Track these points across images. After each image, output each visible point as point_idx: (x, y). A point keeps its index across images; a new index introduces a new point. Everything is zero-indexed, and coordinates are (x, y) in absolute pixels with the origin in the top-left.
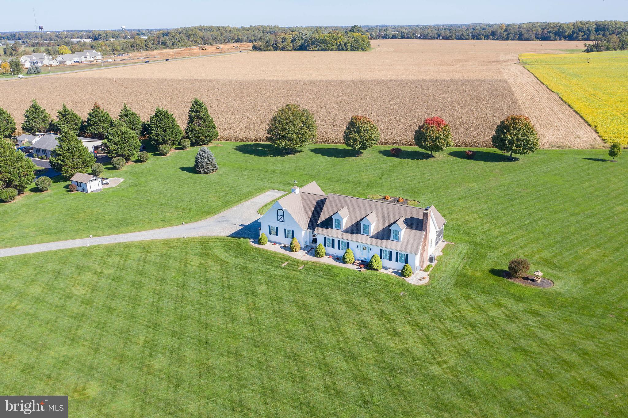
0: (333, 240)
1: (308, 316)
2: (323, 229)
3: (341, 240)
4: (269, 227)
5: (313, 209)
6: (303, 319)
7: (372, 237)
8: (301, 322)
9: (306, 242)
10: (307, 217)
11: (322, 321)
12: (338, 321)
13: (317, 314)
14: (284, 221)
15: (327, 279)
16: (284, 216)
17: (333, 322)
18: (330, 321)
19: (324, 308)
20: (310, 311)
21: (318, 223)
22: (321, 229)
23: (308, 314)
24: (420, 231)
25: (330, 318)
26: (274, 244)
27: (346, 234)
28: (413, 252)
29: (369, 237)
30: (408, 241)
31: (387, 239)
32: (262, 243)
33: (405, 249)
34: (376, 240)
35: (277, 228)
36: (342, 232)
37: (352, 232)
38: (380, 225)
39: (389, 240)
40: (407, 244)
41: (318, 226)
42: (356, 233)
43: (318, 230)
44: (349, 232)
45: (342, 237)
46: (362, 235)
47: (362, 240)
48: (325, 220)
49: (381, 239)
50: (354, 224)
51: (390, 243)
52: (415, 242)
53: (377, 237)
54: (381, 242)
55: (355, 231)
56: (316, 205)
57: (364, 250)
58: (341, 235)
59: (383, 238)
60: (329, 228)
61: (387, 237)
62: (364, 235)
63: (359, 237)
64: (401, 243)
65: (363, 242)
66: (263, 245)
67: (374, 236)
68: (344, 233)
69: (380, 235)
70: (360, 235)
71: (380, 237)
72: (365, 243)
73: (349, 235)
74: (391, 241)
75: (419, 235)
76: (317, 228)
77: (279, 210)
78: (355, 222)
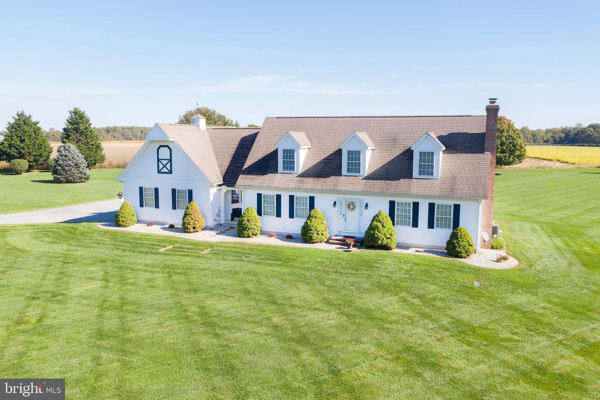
0: (279, 197)
1: (215, 341)
2: (255, 177)
3: (296, 194)
4: (141, 189)
5: (232, 152)
6: (198, 351)
7: (367, 178)
8: (190, 359)
9: (218, 215)
10: (220, 167)
11: (268, 355)
12: (324, 351)
13: (248, 336)
14: (170, 172)
15: (271, 265)
16: (170, 160)
17: (306, 355)
18: (296, 353)
19: (269, 319)
20: (226, 328)
21: (245, 167)
22: (251, 176)
23: (217, 335)
24: (480, 155)
25: (294, 345)
26: (150, 224)
27: (306, 181)
28: (474, 194)
29: (362, 179)
30: (455, 175)
31: (404, 178)
32: (122, 222)
33: (452, 191)
34: (379, 182)
35: (157, 190)
36: (298, 178)
37: (320, 174)
38: (384, 155)
39: (410, 179)
40: (453, 181)
41: (243, 174)
42: (331, 176)
43: (243, 181)
44: (313, 176)
45: (298, 186)
46: (344, 177)
47: (345, 188)
48: (259, 160)
49: (391, 179)
50: (324, 160)
51: (412, 185)
52: (474, 176)
53: (380, 176)
54: (391, 184)
55: (329, 171)
56: (239, 144)
57: (350, 209)
58: (296, 184)
59: (395, 177)
60: (268, 173)
61: (402, 175)
62: (349, 177)
63: (338, 182)
64: (440, 180)
65: (348, 189)
66: (126, 227)
67: (371, 176)
68: (302, 179)
69: (387, 173)
70: (339, 177)
71: (386, 176)
72: (354, 190)
73: (315, 181)
74: (414, 180)
75: (479, 161)
76: (241, 178)
77: (161, 148)
78: (326, 156)
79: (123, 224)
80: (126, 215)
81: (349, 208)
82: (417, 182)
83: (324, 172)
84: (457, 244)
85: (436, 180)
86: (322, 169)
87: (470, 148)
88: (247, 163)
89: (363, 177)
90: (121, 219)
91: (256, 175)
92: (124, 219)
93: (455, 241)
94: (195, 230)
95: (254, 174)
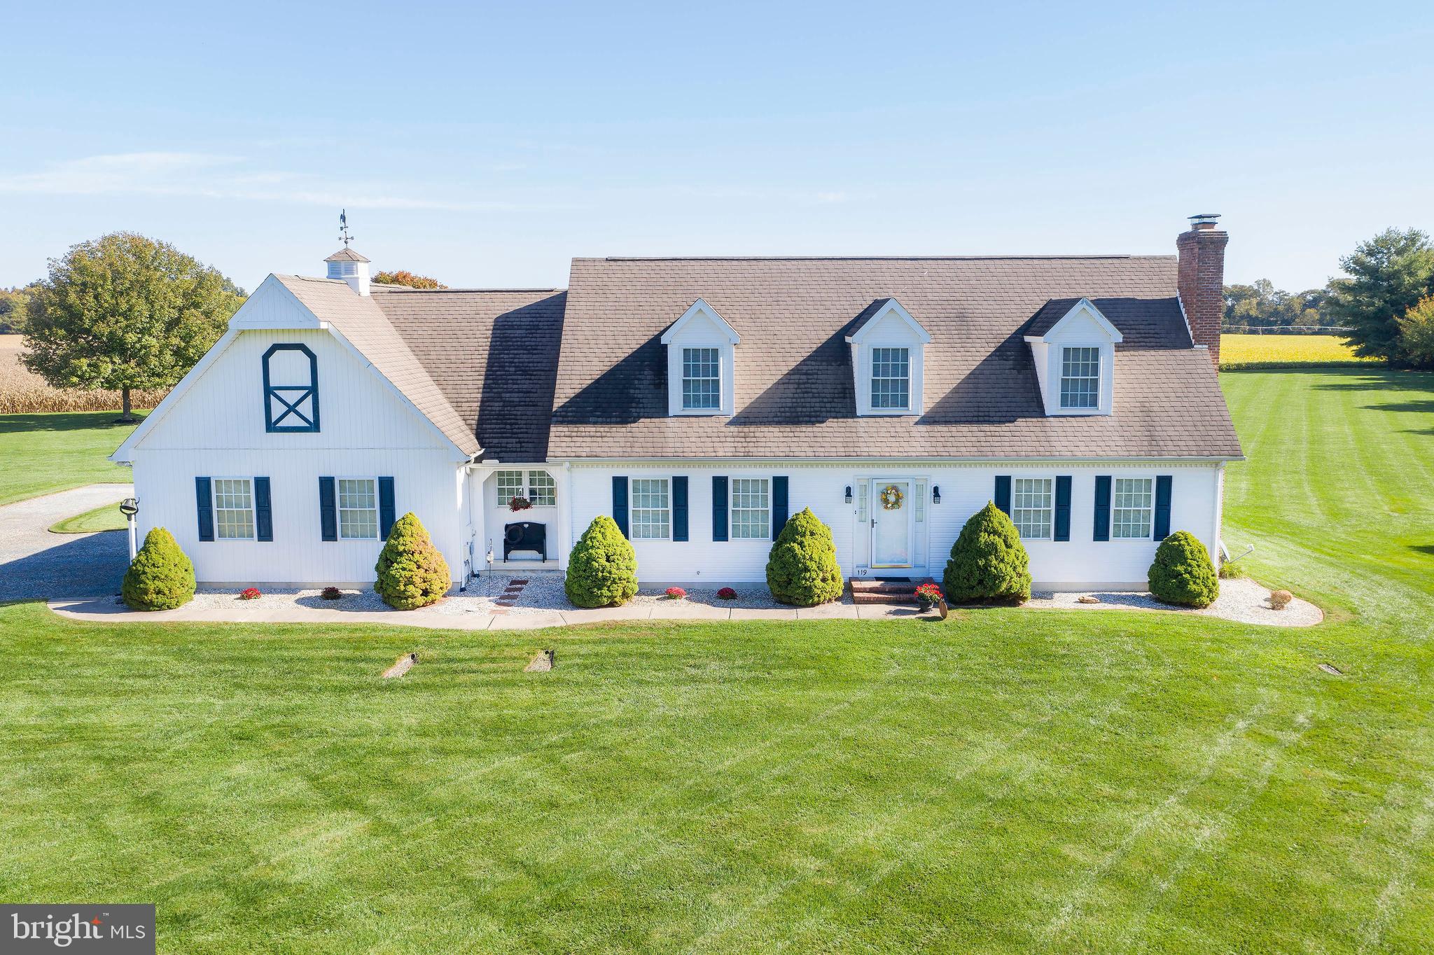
0: (681, 484)
2: (603, 428)
3: (733, 473)
4: (203, 486)
5: (479, 359)
7: (929, 420)
10: (456, 404)
14: (315, 426)
16: (313, 390)
21: (559, 401)
24: (1184, 352)
26: (248, 593)
27: (762, 434)
28: (1207, 448)
29: (917, 423)
30: (1147, 404)
31: (1025, 417)
32: (154, 596)
33: (1154, 443)
34: (964, 429)
35: (263, 486)
36: (733, 429)
37: (794, 414)
38: (949, 359)
39: (1040, 419)
40: (1147, 419)
41: (562, 423)
42: (828, 418)
43: (568, 444)
44: (776, 419)
45: (743, 450)
46: (865, 420)
47: (879, 449)
48: (597, 381)
49: (991, 419)
50: (792, 377)
51: (1053, 434)
52: (1192, 404)
53: (962, 414)
54: (997, 434)
55: (817, 405)
56: (494, 336)
57: (889, 505)
58: (736, 444)
59: (1000, 414)
60: (639, 418)
61: (1017, 409)
62: (878, 420)
63: (854, 435)
64: (1117, 419)
65: (886, 451)
66: (169, 608)
67: (938, 415)
68: (746, 430)
69: (976, 404)
70: (849, 420)
71: (976, 414)
72: (905, 454)
73: (785, 434)
74: (1051, 419)
75: (1187, 367)
76: (558, 434)
77: (278, 353)
78: (793, 365)
79: (160, 599)
80: (166, 572)
81: (886, 501)
82: (1061, 424)
83: (804, 410)
84: (1187, 576)
85: (1104, 419)
86: (794, 400)
87: (1156, 335)
88: (561, 391)
89: (917, 419)
90: (151, 586)
91: (602, 423)
92: (161, 585)
93: (1180, 568)
94: (429, 598)
95: (595, 423)
